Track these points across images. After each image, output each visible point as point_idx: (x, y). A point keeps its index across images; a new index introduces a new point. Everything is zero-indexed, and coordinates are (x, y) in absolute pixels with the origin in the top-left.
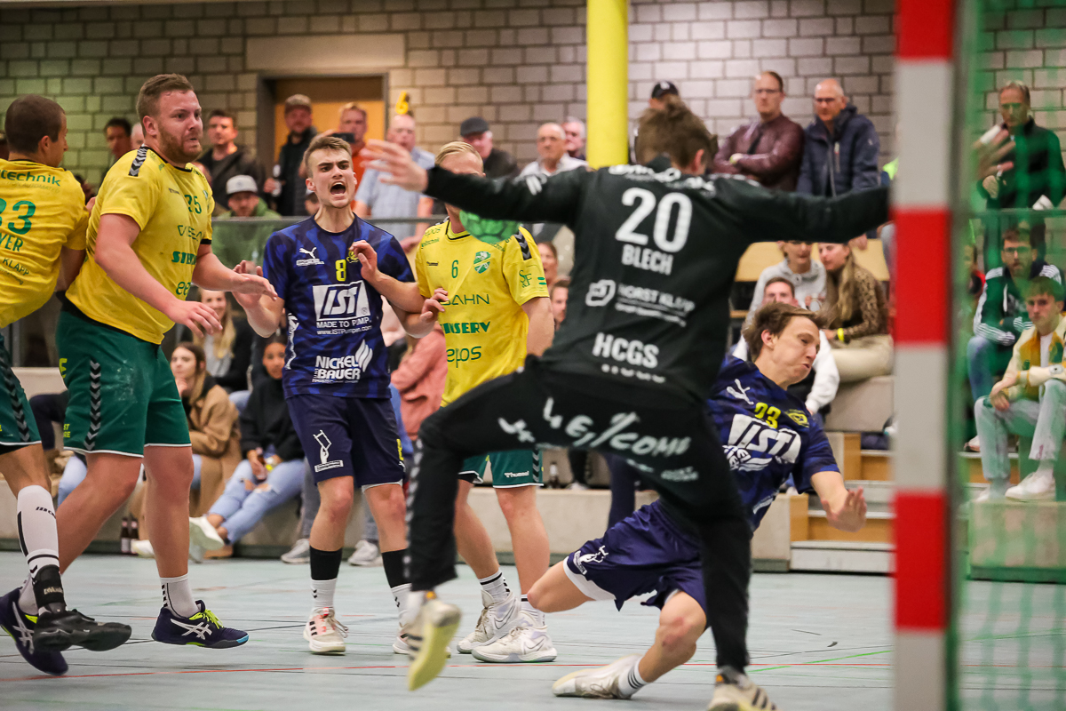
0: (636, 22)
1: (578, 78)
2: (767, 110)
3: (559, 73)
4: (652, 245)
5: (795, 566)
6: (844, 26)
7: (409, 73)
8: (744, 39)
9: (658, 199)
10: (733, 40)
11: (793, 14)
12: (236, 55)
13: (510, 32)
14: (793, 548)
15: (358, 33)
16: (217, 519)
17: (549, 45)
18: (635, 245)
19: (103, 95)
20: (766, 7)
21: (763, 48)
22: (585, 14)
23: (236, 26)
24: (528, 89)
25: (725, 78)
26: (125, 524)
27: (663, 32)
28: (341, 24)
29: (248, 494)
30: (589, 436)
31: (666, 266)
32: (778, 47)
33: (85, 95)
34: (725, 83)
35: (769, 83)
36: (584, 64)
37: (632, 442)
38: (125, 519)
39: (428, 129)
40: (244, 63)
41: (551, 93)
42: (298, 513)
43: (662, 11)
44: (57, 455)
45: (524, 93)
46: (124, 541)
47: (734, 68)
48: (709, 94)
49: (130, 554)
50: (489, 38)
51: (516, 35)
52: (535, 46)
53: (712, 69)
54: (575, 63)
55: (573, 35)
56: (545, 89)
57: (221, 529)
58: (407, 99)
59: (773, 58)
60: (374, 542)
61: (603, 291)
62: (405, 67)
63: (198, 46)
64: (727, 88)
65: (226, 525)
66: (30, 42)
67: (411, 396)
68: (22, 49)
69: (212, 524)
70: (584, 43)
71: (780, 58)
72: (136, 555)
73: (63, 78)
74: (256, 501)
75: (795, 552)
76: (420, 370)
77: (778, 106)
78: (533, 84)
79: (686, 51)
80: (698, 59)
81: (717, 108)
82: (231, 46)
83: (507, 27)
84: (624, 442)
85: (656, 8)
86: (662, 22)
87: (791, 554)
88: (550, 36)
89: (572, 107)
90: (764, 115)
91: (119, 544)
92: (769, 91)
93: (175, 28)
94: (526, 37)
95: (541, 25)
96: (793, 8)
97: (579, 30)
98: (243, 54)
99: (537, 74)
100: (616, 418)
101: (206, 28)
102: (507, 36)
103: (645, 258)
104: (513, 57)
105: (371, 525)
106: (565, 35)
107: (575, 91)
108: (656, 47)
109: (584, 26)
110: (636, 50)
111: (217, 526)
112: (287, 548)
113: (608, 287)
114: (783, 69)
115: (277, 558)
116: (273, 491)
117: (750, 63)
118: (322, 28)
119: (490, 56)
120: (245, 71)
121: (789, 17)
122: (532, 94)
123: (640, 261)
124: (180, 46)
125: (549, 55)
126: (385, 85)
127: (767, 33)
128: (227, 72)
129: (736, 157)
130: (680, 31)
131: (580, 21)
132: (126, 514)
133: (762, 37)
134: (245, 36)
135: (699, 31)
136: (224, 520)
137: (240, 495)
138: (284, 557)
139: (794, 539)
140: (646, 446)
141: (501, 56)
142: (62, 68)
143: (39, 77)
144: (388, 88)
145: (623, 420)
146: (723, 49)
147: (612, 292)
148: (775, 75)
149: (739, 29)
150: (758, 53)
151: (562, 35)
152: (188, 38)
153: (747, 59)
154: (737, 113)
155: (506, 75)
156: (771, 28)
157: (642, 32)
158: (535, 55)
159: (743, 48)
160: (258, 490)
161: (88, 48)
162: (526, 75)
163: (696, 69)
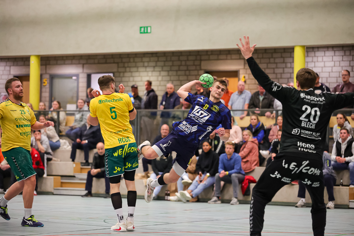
0: (308, 56)
1: (292, 71)
2: (345, 80)
3: (286, 70)
4: (310, 121)
5: (350, 206)
7: (245, 70)
8: (338, 61)
9: (311, 109)
10: (334, 61)
12: (198, 65)
13: (273, 59)
14: (350, 202)
15: (232, 59)
16: (190, 191)
17: (284, 62)
18: (305, 121)
19: (163, 76)
20: (344, 53)
21: (343, 64)
22: (293, 54)
23: (198, 57)
24: (278, 75)
25: (332, 72)
26: (166, 192)
27: (315, 59)
28: (227, 57)
29: (199, 184)
30: (296, 169)
31: (313, 127)
32: (347, 63)
33: (158, 76)
34: (332, 73)
35: (346, 73)
36: (293, 68)
37: (308, 170)
38: (166, 191)
39: (250, 85)
40: (200, 67)
41: (284, 76)
42: (213, 190)
43: (315, 53)
44: (148, 173)
45: (276, 76)
46: (166, 197)
47: (335, 69)
48: (328, 76)
49: (167, 200)
50: (267, 60)
51: (275, 60)
52: (280, 63)
53: (329, 69)
54: (291, 67)
55: (290, 60)
56: (282, 75)
57: (191, 194)
58: (244, 77)
59: (345, 66)
60: (236, 198)
61: (297, 131)
62: (244, 68)
63: (188, 63)
64: (332, 75)
65: (193, 193)
66: (144, 62)
67: (245, 160)
68: (141, 64)
69: (188, 192)
70: (293, 62)
71: (347, 66)
72: (169, 200)
73: (152, 71)
74: (201, 186)
75: (350, 203)
76: (247, 153)
77: (348, 79)
78: (279, 73)
79: (322, 64)
80: (325, 66)
81: (330, 80)
82: (197, 63)
83: (272, 57)
84: (305, 170)
85: (313, 53)
86: (315, 56)
87: (349, 204)
88: (284, 60)
89: (290, 80)
90: (344, 82)
91: (164, 197)
92: (345, 75)
93: (182, 58)
94: (277, 60)
95: (282, 57)
96: (351, 52)
97: (292, 59)
98: (200, 65)
99: (281, 71)
100: (303, 163)
101: (190, 58)
102: (272, 60)
103: (308, 125)
104: (274, 66)
105: (235, 193)
106: (288, 60)
107: (291, 75)
108: (313, 63)
109: (293, 58)
110: (308, 64)
111: (190, 193)
112: (210, 199)
113: (298, 130)
114: (349, 69)
115: (207, 202)
116: (205, 184)
117: (339, 68)
118: (222, 58)
119: (267, 65)
120: (201, 69)
121: (350, 55)
122: (279, 76)
123: (306, 125)
124: (183, 63)
125: (283, 65)
126: (238, 73)
128: (196, 70)
129: (337, 93)
130: (320, 59)
131: (292, 56)
132: (167, 189)
133: (343, 60)
134: (201, 60)
135: (325, 59)
136: (192, 191)
137: (197, 185)
138: (209, 202)
139: (350, 199)
140: (312, 171)
141: (271, 66)
142: (152, 69)
143: (146, 71)
144: (239, 74)
145: (305, 163)
146: (332, 64)
147: (299, 132)
148: (347, 71)
149: (336, 58)
150: (341, 65)
151: (287, 60)
152: (185, 61)
153: (338, 67)
154: (336, 81)
156: (345, 58)
157: (310, 59)
158: (279, 65)
159: (337, 64)
160: (201, 184)
161: (159, 64)
162: (277, 71)
163: (324, 69)
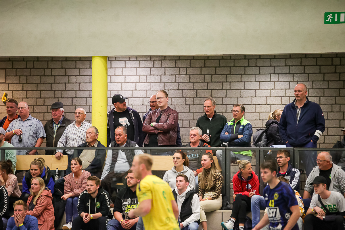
3: (69, 86)
6: (183, 71)
7: (7, 85)
8: (144, 75)
10: (139, 75)
11: (163, 66)
17: (65, 75)
24: (57, 92)
25: (136, 90)
32: (157, 79)
41: (66, 94)
47: (140, 86)
52: (60, 76)
53: (132, 86)
55: (75, 72)
56: (64, 92)
58: (6, 95)
62: (5, 83)
64: (137, 94)
77: (166, 103)
78: (59, 91)
79: (121, 79)
80: (125, 82)
83: (48, 68)
88: (66, 72)
94: (56, 72)
99: (61, 87)
102: (48, 72)
104: (51, 80)
119: (41, 79)
121: (161, 67)
122: (59, 95)
125: (66, 79)
127: (152, 73)
129: (153, 124)
130: (119, 72)
133: (151, 75)
135: (126, 71)
141: (45, 79)
146: (135, 79)
149: (141, 71)
155: (48, 87)
156: (154, 71)
158: (59, 79)
162: (56, 87)
163: (125, 86)
